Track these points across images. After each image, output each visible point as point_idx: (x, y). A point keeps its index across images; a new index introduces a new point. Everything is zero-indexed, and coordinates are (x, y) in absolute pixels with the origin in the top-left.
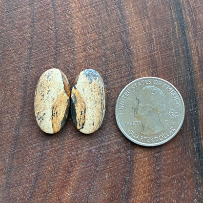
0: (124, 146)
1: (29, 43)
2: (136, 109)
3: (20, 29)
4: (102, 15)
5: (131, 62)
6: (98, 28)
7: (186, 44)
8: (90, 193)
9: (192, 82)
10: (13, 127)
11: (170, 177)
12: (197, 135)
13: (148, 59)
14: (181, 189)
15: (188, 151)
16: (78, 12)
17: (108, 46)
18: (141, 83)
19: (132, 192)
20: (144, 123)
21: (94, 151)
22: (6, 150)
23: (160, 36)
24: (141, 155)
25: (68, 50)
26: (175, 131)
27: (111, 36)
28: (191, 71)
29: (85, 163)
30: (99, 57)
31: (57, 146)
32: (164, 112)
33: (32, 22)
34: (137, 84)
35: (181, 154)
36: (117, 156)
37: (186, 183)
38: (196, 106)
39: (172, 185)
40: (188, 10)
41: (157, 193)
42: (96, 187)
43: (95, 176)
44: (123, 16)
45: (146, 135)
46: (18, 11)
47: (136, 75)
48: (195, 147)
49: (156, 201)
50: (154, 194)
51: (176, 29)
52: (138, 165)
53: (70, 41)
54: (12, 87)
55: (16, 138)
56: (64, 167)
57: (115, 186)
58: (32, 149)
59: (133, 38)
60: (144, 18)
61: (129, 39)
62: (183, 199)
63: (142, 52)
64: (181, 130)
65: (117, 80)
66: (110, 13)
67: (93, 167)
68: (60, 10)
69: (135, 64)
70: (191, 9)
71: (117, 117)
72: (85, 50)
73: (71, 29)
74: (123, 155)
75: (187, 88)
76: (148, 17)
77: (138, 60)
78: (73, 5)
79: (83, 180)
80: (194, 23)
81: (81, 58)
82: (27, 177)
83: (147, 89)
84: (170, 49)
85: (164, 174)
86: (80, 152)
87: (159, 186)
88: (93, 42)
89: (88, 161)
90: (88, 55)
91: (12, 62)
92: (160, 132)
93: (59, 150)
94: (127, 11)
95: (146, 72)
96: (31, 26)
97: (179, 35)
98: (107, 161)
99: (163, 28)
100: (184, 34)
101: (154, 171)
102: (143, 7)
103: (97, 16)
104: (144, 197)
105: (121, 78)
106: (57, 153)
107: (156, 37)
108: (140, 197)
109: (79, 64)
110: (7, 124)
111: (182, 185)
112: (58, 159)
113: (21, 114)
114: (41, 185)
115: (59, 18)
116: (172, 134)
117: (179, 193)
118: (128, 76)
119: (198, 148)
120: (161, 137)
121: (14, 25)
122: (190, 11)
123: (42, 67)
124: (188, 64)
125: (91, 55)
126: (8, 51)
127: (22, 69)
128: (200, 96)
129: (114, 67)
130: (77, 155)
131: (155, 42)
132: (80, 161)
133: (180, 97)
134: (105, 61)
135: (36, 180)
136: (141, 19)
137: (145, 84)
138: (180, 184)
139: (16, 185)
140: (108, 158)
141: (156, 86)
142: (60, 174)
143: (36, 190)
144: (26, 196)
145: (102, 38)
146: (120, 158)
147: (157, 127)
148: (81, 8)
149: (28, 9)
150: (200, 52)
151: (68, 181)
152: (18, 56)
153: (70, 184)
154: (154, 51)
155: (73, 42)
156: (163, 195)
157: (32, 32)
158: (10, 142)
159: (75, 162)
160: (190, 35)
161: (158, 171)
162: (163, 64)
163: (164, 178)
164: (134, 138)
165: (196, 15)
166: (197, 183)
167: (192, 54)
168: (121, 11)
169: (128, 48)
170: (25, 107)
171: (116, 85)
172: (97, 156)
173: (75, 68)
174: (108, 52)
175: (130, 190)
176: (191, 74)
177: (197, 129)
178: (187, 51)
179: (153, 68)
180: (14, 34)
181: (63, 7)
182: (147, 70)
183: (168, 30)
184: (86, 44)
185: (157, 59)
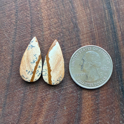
0: (75, 89)
1: (14, 25)
2: (82, 66)
3: (9, 17)
4: (60, 7)
5: (79, 36)
6: (58, 15)
7: (113, 24)
8: (55, 119)
9: (117, 48)
10: (6, 79)
11: (105, 108)
12: (121, 81)
13: (89, 34)
14: (112, 115)
15: (116, 91)
16: (45, 5)
17: (64, 26)
18: (85, 49)
19: (81, 118)
20: (88, 74)
21: (57, 92)
22: (1, 93)
23: (97, 19)
24: (87, 94)
25: (39, 29)
26: (107, 79)
27: (66, 20)
28: (116, 41)
29: (51, 100)
30: (59, 33)
31: (34, 90)
32: (100, 67)
33: (16, 13)
34: (83, 50)
35: (111, 93)
36: (71, 95)
37: (115, 111)
38: (120, 62)
39: (106, 112)
40: (114, 3)
41: (97, 118)
42: (59, 115)
43: (58, 108)
44: (73, 7)
45: (89, 82)
46: (7, 6)
47: (82, 44)
48: (120, 88)
49: (97, 123)
50: (95, 118)
51: (107, 15)
52: (85, 100)
53: (40, 24)
54: (4, 53)
55: (8, 85)
56: (39, 103)
57: (71, 114)
58: (18, 92)
59: (80, 21)
60: (87, 8)
61: (77, 21)
62: (113, 121)
63: (86, 30)
64: (111, 78)
65: (70, 47)
66: (65, 5)
67: (56, 102)
68: (34, 4)
69: (81, 37)
70: (116, 2)
71: (70, 71)
72: (50, 29)
73: (41, 16)
74: (75, 94)
75: (114, 52)
76: (89, 8)
77: (83, 35)
78: (42, 1)
79: (50, 111)
80: (118, 11)
81: (47, 34)
82: (16, 109)
83: (89, 53)
84: (103, 27)
85: (101, 106)
86: (48, 93)
87: (98, 113)
88: (55, 24)
89: (53, 99)
90: (52, 33)
91: (4, 38)
92: (98, 80)
93: (35, 92)
94: (76, 4)
95: (88, 42)
96: (16, 15)
97: (108, 18)
98: (65, 98)
99: (98, 14)
100: (112, 18)
101: (95, 104)
102: (86, 1)
103: (57, 8)
104: (89, 120)
105: (73, 46)
106: (34, 94)
107: (94, 20)
108: (86, 121)
109: (46, 38)
110: (2, 76)
111: (112, 112)
112: (35, 98)
113: (11, 70)
114: (24, 114)
115: (33, 10)
116: (105, 81)
117: (111, 118)
118: (77, 44)
119: (122, 89)
120: (98, 83)
121: (5, 15)
122: (115, 3)
123: (23, 41)
124: (115, 36)
125: (53, 32)
126: (2, 31)
127: (10, 42)
128: (122, 56)
129: (68, 39)
130: (46, 95)
131: (93, 23)
132: (48, 99)
133: (110, 57)
134: (63, 36)
135: (21, 111)
136: (85, 9)
137: (87, 50)
138: (111, 112)
139: (8, 115)
140: (66, 97)
141: (94, 51)
142: (36, 107)
143: (21, 117)
144: (15, 121)
145: (60, 21)
146: (73, 96)
147: (96, 77)
148: (47, 2)
149: (13, 4)
150: (122, 29)
151: (41, 112)
152: (8, 34)
153: (42, 113)
154: (93, 29)
155: (42, 24)
156: (101, 119)
157: (17, 18)
158: (4, 88)
159: (45, 100)
160: (116, 18)
161: (97, 104)
162: (99, 37)
163: (101, 108)
164: (81, 84)
165: (119, 5)
166: (122, 111)
167: (117, 30)
168: (72, 4)
169: (77, 27)
170: (13, 65)
171: (70, 51)
172: (59, 96)
173: (44, 40)
174: (64, 30)
175: (80, 116)
176: (117, 43)
177: (121, 77)
178: (114, 28)
179: (93, 39)
180: (5, 20)
181: (36, 2)
182: (89, 41)
183: (102, 15)
184: (50, 25)
185: (95, 34)
